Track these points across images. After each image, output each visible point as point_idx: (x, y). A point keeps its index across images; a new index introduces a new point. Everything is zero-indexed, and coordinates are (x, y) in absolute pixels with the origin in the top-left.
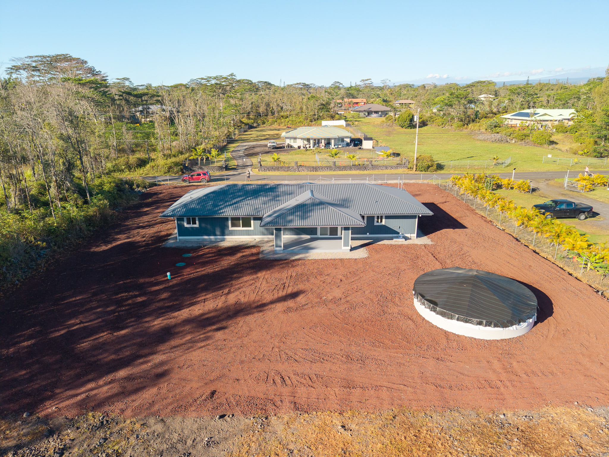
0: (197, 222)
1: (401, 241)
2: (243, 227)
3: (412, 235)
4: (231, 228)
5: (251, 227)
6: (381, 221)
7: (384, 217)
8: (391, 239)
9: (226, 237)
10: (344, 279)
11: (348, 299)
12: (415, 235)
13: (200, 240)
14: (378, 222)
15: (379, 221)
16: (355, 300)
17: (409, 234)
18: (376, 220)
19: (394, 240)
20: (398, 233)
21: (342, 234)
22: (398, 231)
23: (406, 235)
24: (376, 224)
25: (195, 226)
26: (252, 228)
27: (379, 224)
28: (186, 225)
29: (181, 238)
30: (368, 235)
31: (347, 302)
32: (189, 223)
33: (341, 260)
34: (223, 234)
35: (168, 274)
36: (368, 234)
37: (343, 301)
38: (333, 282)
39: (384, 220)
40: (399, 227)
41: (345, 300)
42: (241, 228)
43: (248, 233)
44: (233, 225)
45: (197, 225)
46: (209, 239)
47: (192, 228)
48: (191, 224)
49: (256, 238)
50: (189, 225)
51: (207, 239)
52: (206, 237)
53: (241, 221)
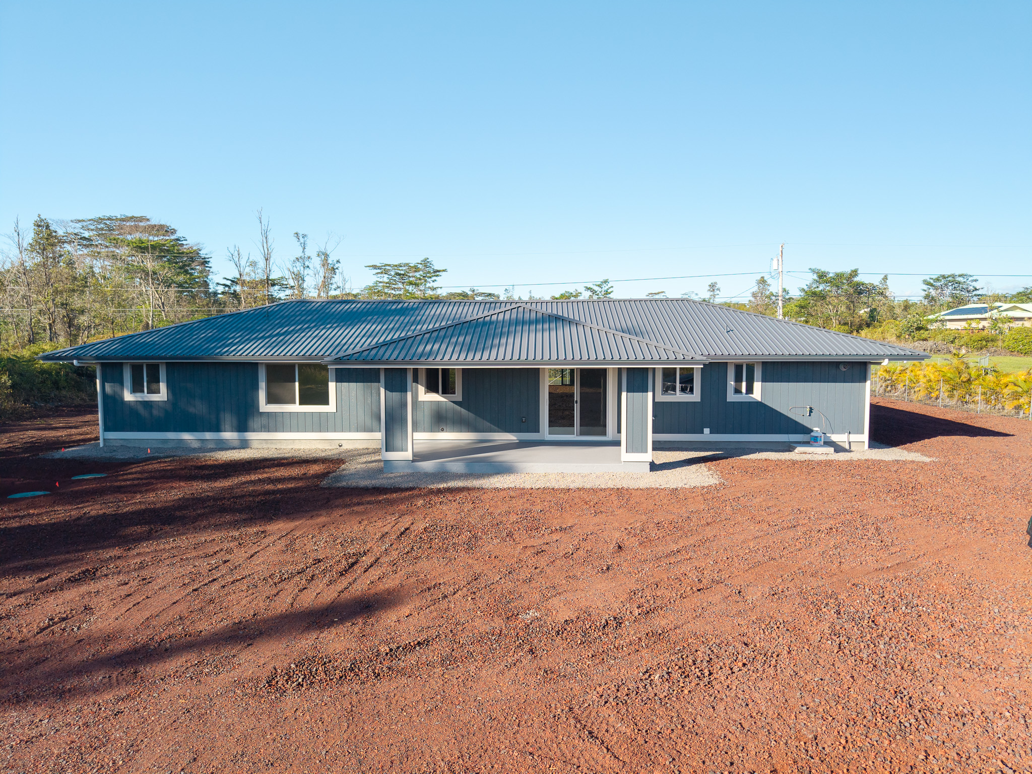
0: (163, 387)
1: (820, 453)
2: (302, 402)
3: (854, 437)
4: (264, 407)
5: (328, 404)
6: (750, 390)
7: (758, 373)
8: (789, 447)
9: (250, 436)
10: (631, 542)
11: (659, 622)
12: (865, 437)
13: (170, 445)
14: (738, 391)
15: (744, 390)
16: (698, 626)
17: (843, 432)
18: (731, 382)
19: (799, 449)
20: (808, 431)
21: (619, 431)
22: (805, 421)
23: (835, 438)
24: (731, 397)
25: (155, 398)
26: (331, 408)
27: (743, 397)
28: (128, 397)
29: (112, 435)
30: (707, 435)
31: (657, 636)
32: (137, 387)
33: (620, 492)
34: (242, 427)
36: (707, 431)
37: (630, 632)
38: (581, 553)
39: (757, 386)
40: (811, 410)
41: (644, 628)
42: (296, 408)
43: (321, 424)
44: (271, 399)
45: (162, 395)
46: (196, 441)
47: (147, 405)
48: (143, 391)
49: (342, 442)
50: (139, 394)
51: (189, 441)
52: (186, 436)
53: (297, 384)
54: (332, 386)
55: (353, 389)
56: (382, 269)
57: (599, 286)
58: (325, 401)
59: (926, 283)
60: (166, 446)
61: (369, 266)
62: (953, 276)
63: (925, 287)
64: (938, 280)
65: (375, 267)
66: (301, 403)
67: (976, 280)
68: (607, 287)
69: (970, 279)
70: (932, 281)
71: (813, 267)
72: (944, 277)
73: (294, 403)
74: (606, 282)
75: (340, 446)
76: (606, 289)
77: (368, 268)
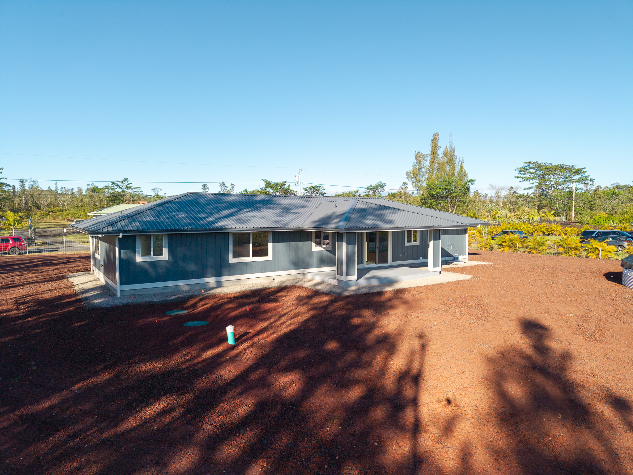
3: (463, 257)
4: (232, 260)
5: (268, 255)
8: (447, 263)
9: (223, 278)
20: (451, 255)
22: (450, 252)
25: (159, 258)
26: (269, 257)
28: (139, 259)
29: (126, 288)
32: (146, 252)
34: (218, 274)
36: (421, 258)
40: (452, 246)
42: (250, 259)
44: (236, 255)
45: (165, 256)
46: (187, 286)
47: (153, 264)
48: (150, 255)
49: (274, 277)
50: (147, 257)
51: (182, 286)
52: (180, 283)
53: (251, 245)
54: (270, 245)
55: (281, 245)
57: (122, 182)
58: (266, 254)
59: (304, 189)
60: (166, 291)
62: (316, 187)
63: (305, 191)
64: (310, 188)
66: (253, 256)
67: (325, 189)
68: (127, 183)
69: (322, 188)
70: (307, 189)
71: (264, 179)
72: (313, 187)
73: (248, 256)
74: (126, 180)
75: (274, 280)
76: (126, 184)
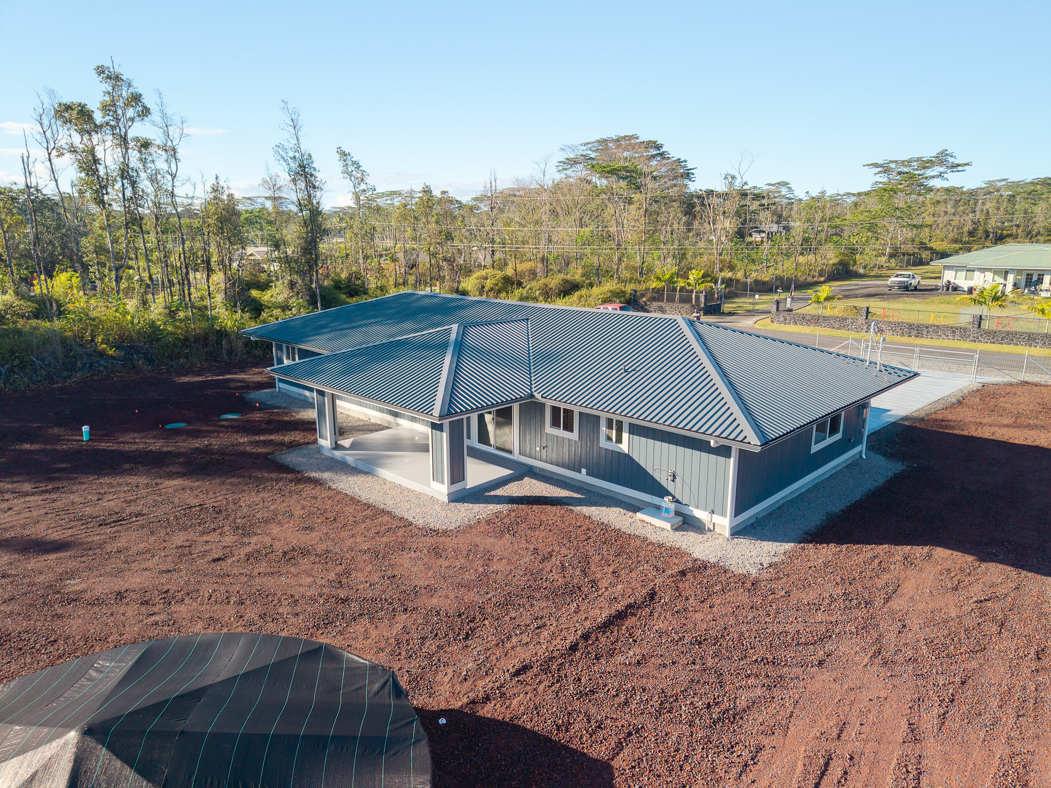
1: (661, 527)
3: (717, 519)
6: (619, 440)
7: (625, 427)
12: (727, 523)
14: (609, 438)
15: (614, 438)
17: (704, 509)
18: (603, 428)
19: (641, 515)
20: (666, 496)
22: (666, 484)
23: (695, 513)
27: (612, 446)
30: (584, 475)
35: (85, 429)
36: (584, 471)
39: (626, 437)
40: (676, 474)
49: (371, 417)
56: (885, 168)
61: (868, 165)
65: (876, 165)
75: (369, 419)
77: (866, 167)
